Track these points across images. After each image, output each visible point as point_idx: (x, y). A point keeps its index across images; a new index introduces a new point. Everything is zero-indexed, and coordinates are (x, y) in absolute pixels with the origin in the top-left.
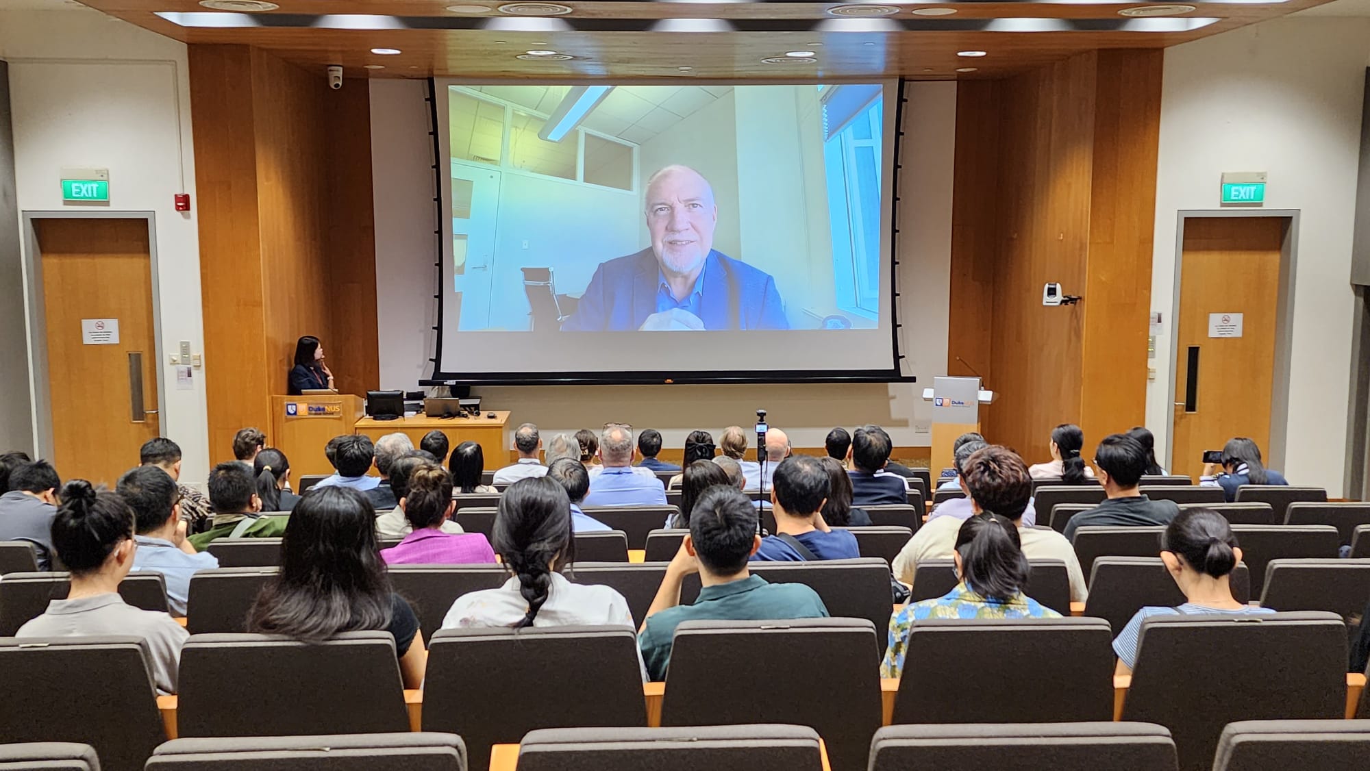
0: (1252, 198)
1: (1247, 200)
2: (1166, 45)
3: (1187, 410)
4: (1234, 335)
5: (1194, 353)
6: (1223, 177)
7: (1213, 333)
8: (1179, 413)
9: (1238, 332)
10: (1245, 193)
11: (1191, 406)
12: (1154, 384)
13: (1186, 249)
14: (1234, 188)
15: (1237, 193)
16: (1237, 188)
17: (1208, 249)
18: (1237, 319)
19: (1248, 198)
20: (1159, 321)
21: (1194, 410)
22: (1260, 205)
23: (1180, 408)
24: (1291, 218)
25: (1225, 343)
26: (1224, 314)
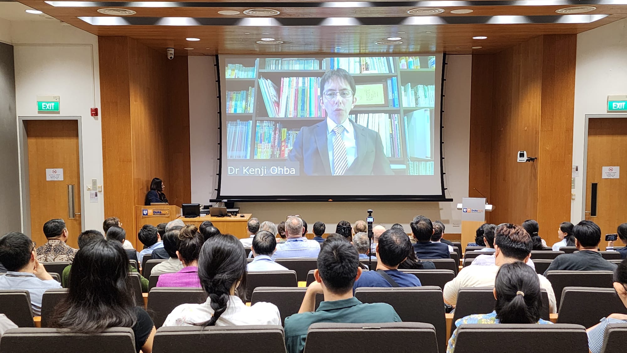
0: (623, 108)
2: (578, 32)
3: (591, 215)
4: (615, 177)
5: (594, 186)
6: (608, 98)
7: (604, 176)
8: (587, 217)
9: (617, 176)
10: (619, 105)
11: (593, 213)
12: (574, 202)
13: (590, 134)
14: (614, 103)
15: (616, 106)
17: (601, 134)
18: (616, 169)
19: (621, 108)
20: (577, 170)
21: (595, 215)
23: (588, 214)
25: (610, 181)
26: (609, 167)
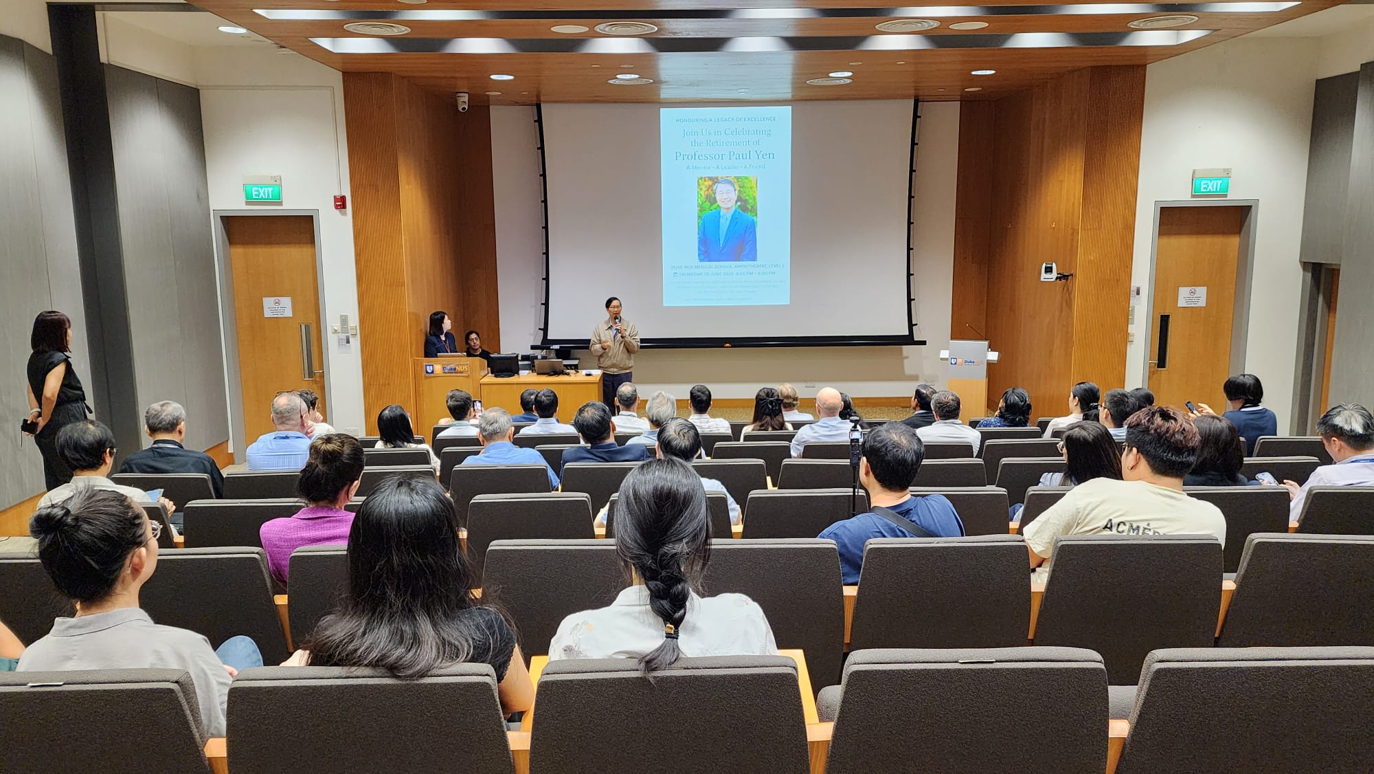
0: (1218, 190)
1: (1214, 192)
2: (1148, 61)
3: (1158, 367)
4: (1199, 305)
5: (1165, 320)
6: (1194, 173)
7: (1182, 303)
8: (1152, 370)
9: (1202, 303)
10: (1212, 186)
11: (1162, 363)
12: (1132, 346)
13: (1160, 234)
14: (1203, 182)
15: (1206, 186)
16: (1206, 182)
17: (1179, 233)
18: (1202, 292)
19: (1215, 190)
20: (1138, 293)
21: (1164, 367)
22: (1226, 196)
23: (1154, 365)
24: (1251, 206)
25: (1191, 311)
26: (1190, 288)
